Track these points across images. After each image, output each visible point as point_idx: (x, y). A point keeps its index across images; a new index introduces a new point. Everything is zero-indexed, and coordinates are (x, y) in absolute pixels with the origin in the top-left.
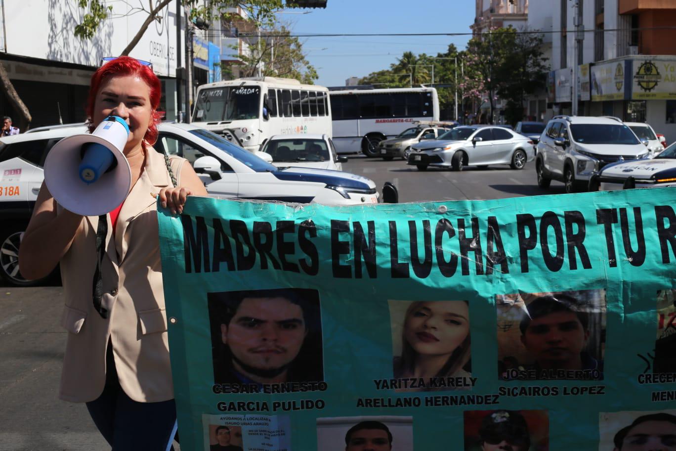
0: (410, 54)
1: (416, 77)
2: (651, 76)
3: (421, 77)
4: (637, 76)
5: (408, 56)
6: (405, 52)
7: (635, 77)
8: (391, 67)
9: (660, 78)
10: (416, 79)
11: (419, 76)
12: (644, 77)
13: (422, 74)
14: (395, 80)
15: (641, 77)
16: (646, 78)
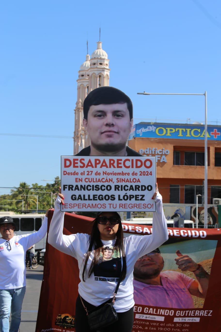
0: (25, 184)
1: (29, 202)
2: (141, 214)
3: (32, 202)
4: (133, 214)
5: (23, 186)
6: (21, 183)
7: (132, 214)
8: (11, 192)
9: (146, 215)
10: (28, 203)
11: (30, 201)
12: (137, 214)
13: (32, 200)
14: (13, 203)
15: (136, 215)
16: (138, 215)
